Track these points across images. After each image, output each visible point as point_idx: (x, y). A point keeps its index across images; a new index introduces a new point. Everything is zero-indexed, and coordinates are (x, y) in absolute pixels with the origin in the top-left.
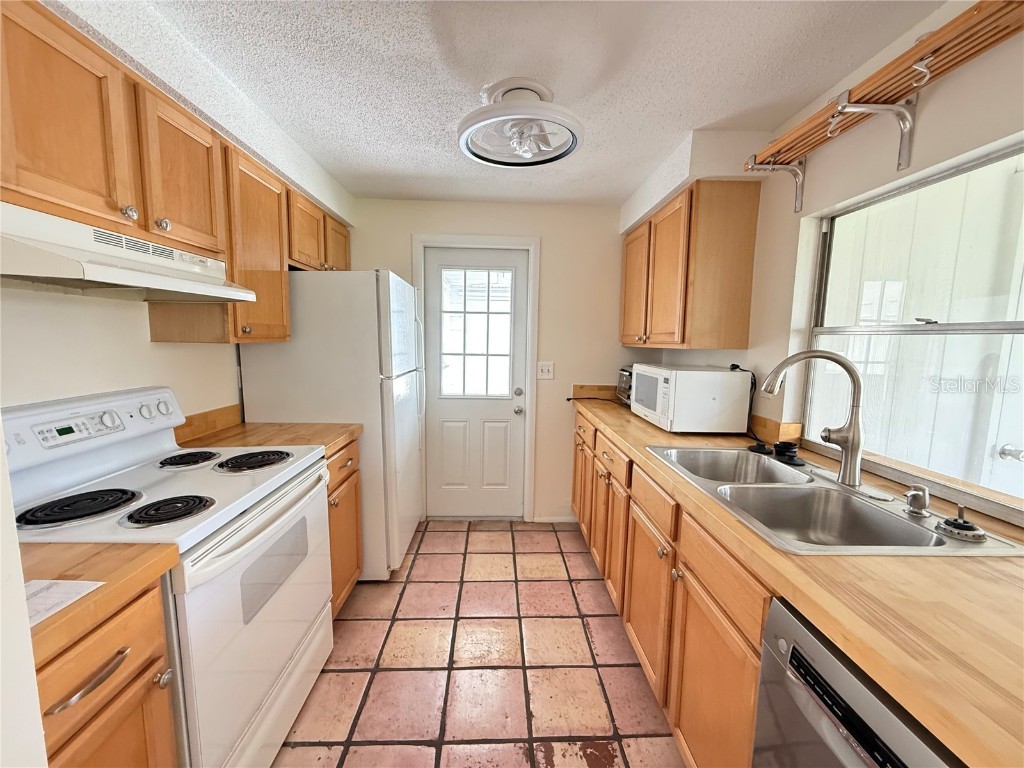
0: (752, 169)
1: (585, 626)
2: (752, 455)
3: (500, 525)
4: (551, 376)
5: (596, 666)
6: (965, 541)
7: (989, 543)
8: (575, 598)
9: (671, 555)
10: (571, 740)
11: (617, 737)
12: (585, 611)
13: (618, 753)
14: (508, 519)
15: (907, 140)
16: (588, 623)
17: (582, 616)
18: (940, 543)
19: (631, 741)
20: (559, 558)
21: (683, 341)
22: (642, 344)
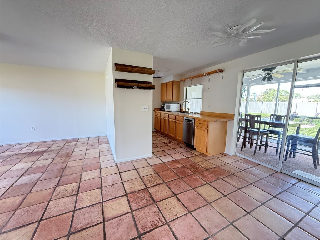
9: (175, 121)
21: (173, 100)
22: (166, 101)
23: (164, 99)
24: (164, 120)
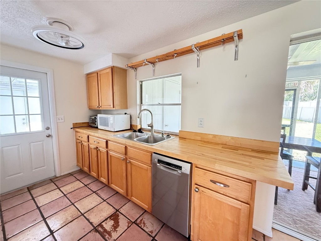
0: (127, 67)
1: (97, 194)
2: (134, 133)
3: (45, 182)
4: (63, 121)
5: (105, 201)
6: (169, 138)
7: (171, 137)
8: (90, 189)
9: (125, 159)
10: (106, 219)
11: (117, 210)
12: (95, 190)
13: (119, 213)
14: (49, 179)
15: (154, 71)
16: (97, 193)
17: (94, 192)
18: (167, 139)
19: (121, 209)
20: (78, 182)
21: (114, 107)
22: (98, 109)
23: (95, 105)
24: (95, 151)
